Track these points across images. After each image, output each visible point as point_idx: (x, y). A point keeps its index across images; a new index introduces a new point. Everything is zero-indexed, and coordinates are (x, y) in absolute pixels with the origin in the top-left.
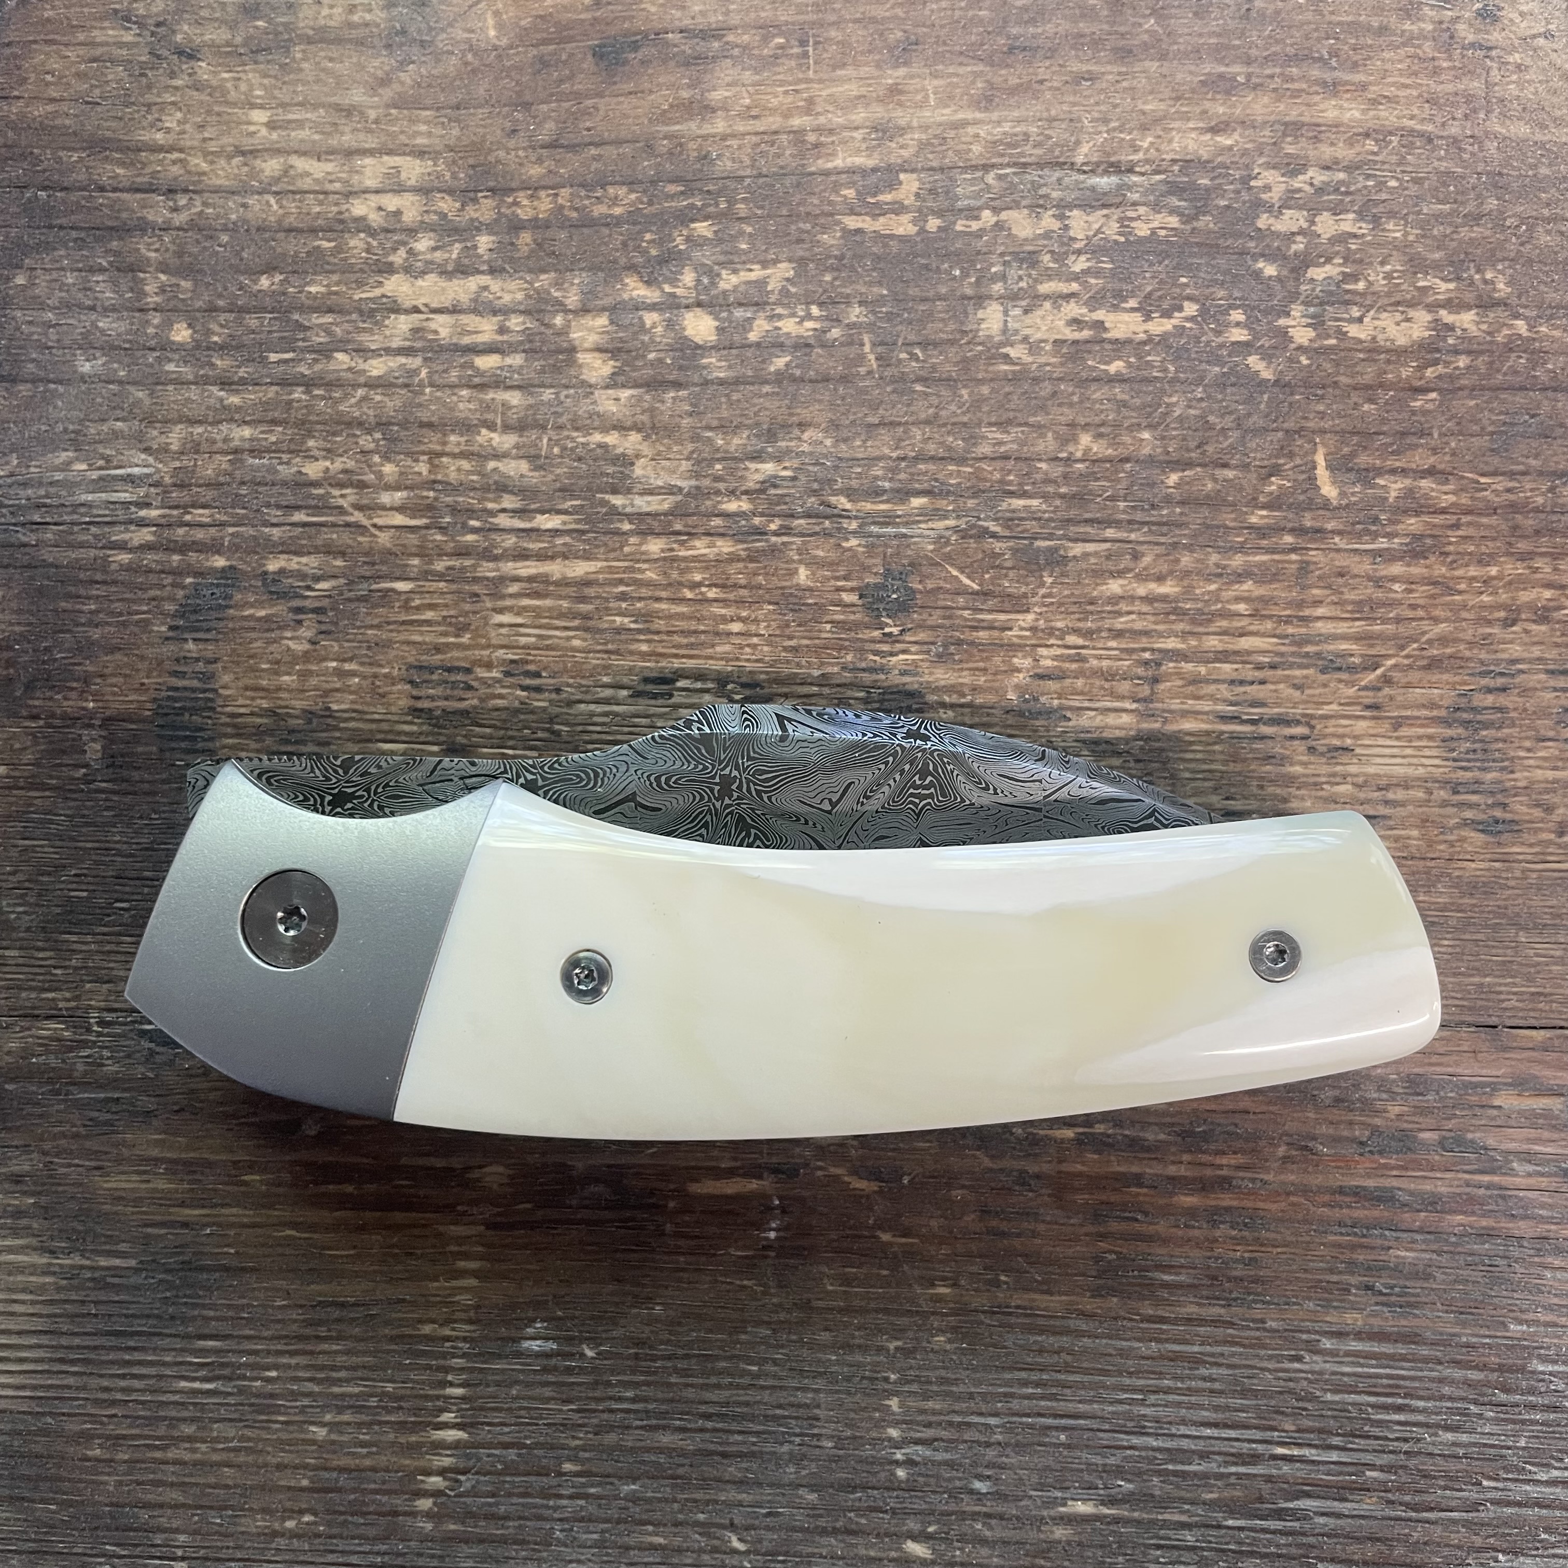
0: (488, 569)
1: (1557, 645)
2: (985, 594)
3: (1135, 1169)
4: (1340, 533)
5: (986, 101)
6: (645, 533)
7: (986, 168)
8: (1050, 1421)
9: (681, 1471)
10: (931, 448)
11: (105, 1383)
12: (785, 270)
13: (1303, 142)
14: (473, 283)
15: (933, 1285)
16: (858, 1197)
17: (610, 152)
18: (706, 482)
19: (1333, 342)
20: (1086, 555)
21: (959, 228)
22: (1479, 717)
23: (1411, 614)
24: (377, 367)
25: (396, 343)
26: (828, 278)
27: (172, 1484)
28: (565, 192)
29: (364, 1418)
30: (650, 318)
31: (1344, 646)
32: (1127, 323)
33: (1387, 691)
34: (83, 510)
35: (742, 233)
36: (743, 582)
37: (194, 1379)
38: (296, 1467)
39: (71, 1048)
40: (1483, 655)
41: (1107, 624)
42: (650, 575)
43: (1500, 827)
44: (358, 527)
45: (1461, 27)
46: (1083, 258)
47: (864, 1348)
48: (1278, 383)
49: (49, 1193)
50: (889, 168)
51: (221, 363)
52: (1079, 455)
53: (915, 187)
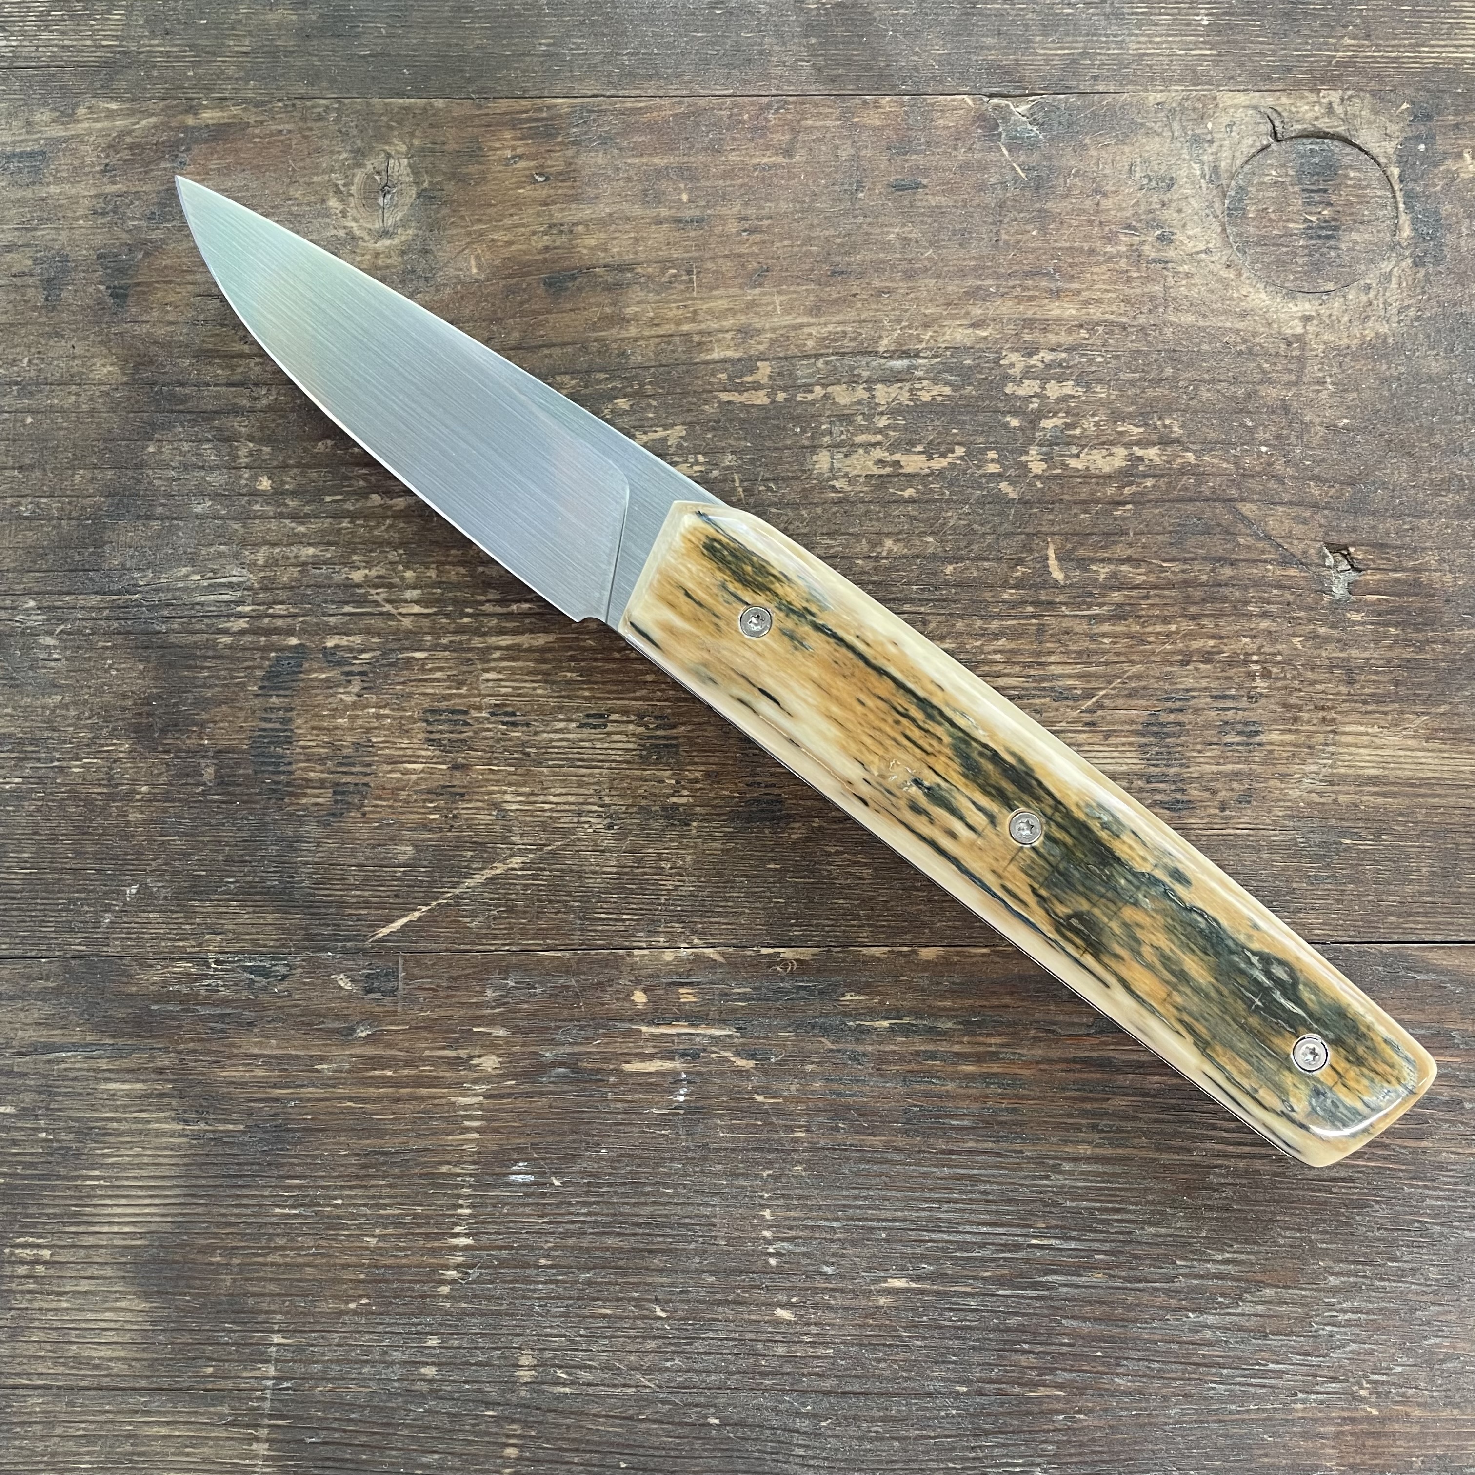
1: (1219, 678)
3: (930, 1047)
4: (1065, 604)
5: (815, 310)
7: (817, 356)
8: (875, 1224)
9: (621, 1263)
11: (223, 1211)
12: (680, 430)
13: (1037, 333)
15: (793, 1131)
16: (740, 1073)
17: (557, 351)
19: (1059, 471)
21: (799, 399)
22: (1164, 730)
23: (1116, 659)
24: (399, 504)
26: (709, 436)
27: (271, 1280)
29: (401, 1231)
31: (1070, 682)
32: (916, 462)
33: (1100, 712)
34: (198, 607)
35: (650, 405)
37: (284, 1207)
38: (356, 1266)
39: (196, 980)
40: (1167, 687)
43: (1180, 806)
44: (389, 616)
45: (1146, 248)
46: (885, 417)
47: (745, 1176)
48: (1021, 501)
49: (183, 1080)
50: (750, 358)
51: (292, 503)
52: (884, 554)
53: (768, 371)
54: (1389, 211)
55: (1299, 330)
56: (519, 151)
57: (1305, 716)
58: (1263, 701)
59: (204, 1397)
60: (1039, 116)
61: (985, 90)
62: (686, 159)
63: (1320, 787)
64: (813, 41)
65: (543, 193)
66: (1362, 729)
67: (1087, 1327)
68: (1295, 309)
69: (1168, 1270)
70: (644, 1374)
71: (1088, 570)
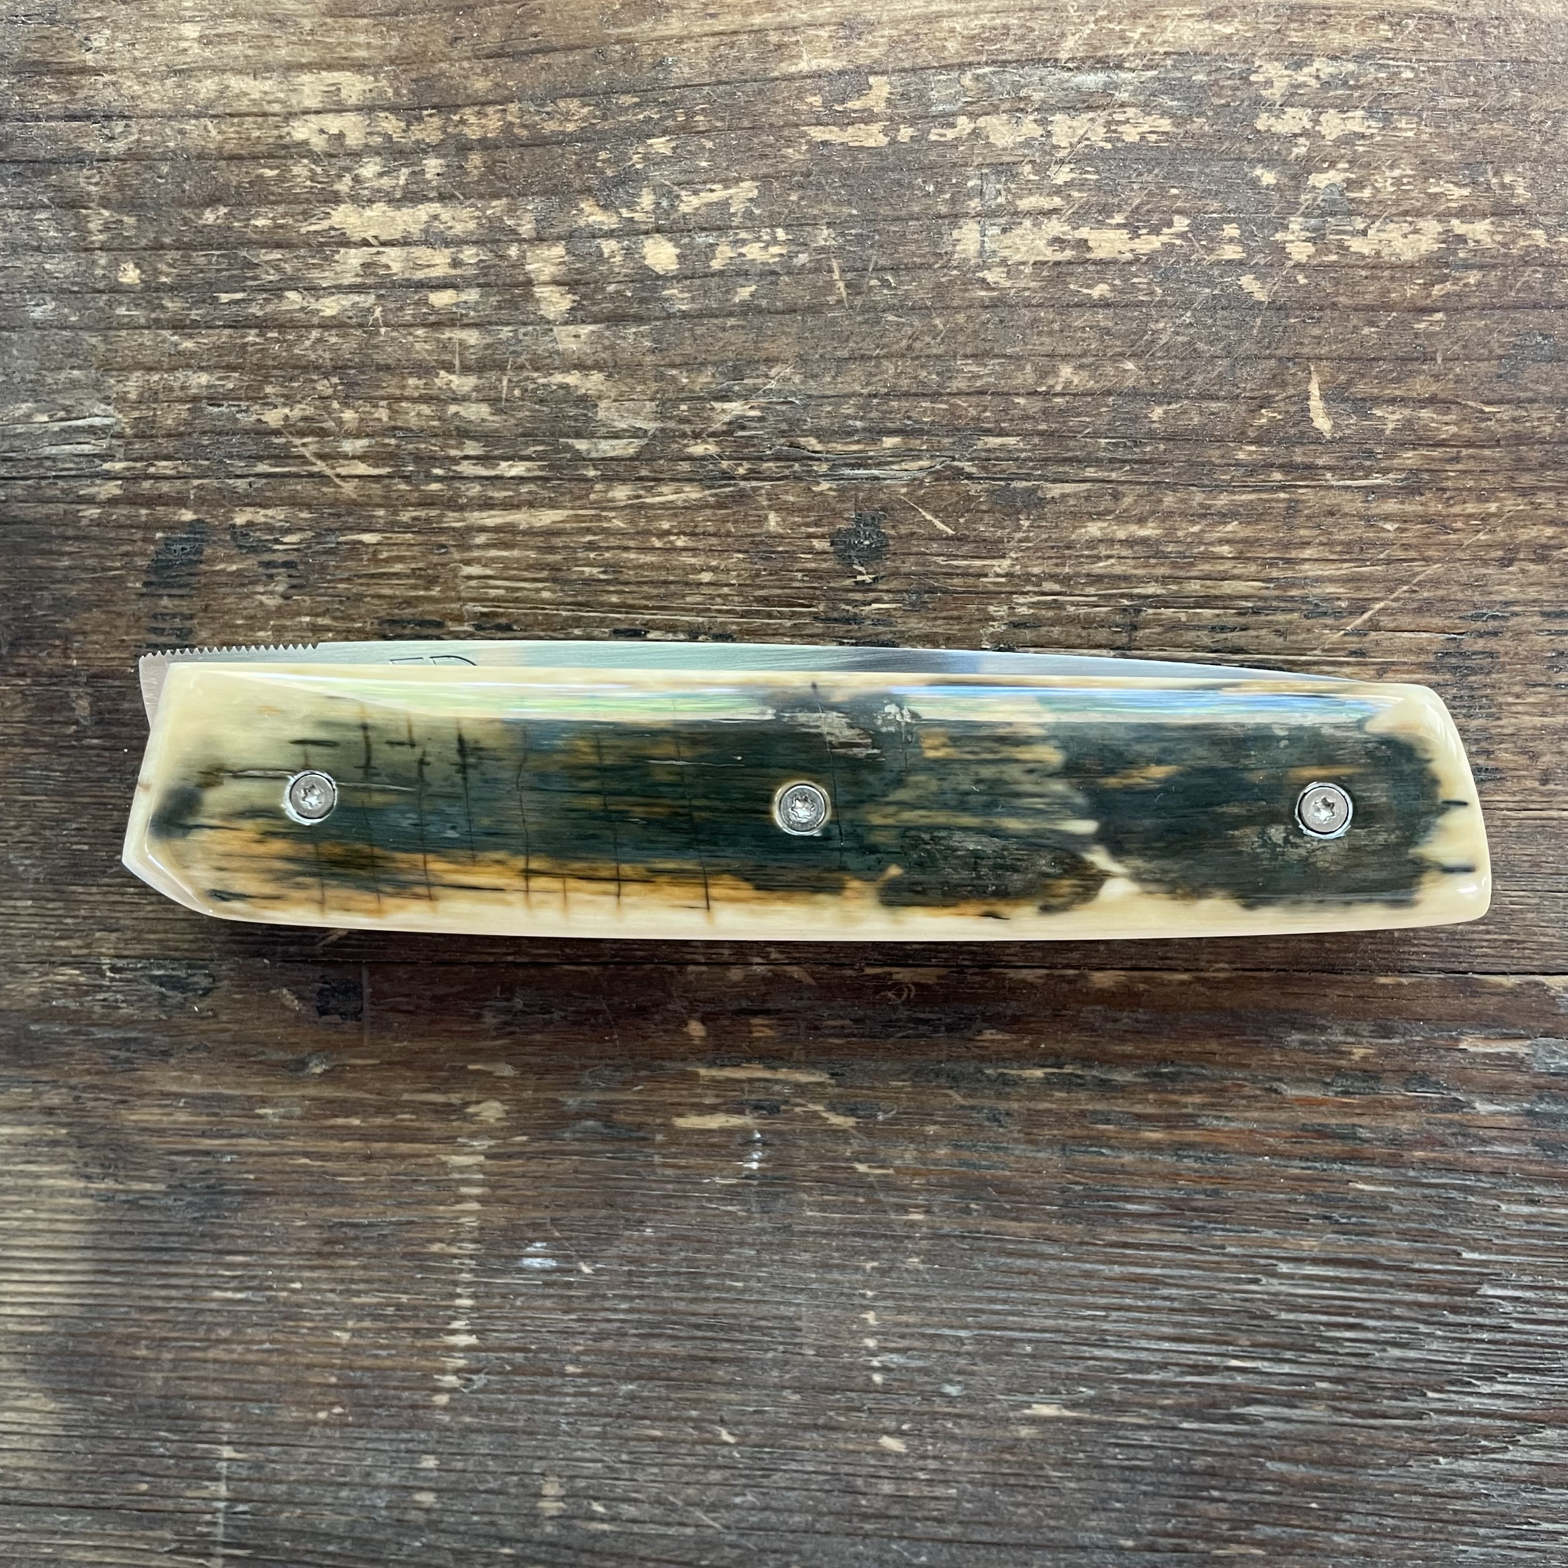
0: (453, 520)
1: (1556, 586)
2: (960, 539)
3: (1101, 1106)
4: (1331, 468)
6: (610, 479)
7: (962, 67)
8: (1017, 1334)
9: (674, 1374)
10: (904, 383)
11: (146, 1292)
12: (749, 189)
13: (1311, 29)
14: (424, 212)
15: (907, 1212)
16: (835, 1132)
17: (559, 59)
18: (672, 424)
19: (1334, 258)
20: (1064, 496)
21: (933, 137)
22: (1468, 663)
23: (1402, 554)
24: (330, 307)
25: (348, 280)
26: (794, 197)
27: (215, 1380)
28: (513, 107)
29: (381, 1324)
30: (608, 246)
31: (1330, 589)
32: (1112, 241)
33: (1373, 635)
34: (48, 463)
35: (702, 148)
36: (711, 529)
37: (226, 1290)
38: (325, 1366)
39: (87, 993)
40: (1477, 598)
41: (1085, 569)
42: (618, 523)
44: (323, 478)
46: (1066, 168)
47: (842, 1268)
48: (1275, 306)
49: (80, 1124)
50: (858, 70)
51: (172, 305)
52: (1059, 388)
53: (885, 91)
59: (139, 1519)
67: (1300, 1471)
69: (1415, 1403)
70: (707, 1512)
71: (1368, 417)
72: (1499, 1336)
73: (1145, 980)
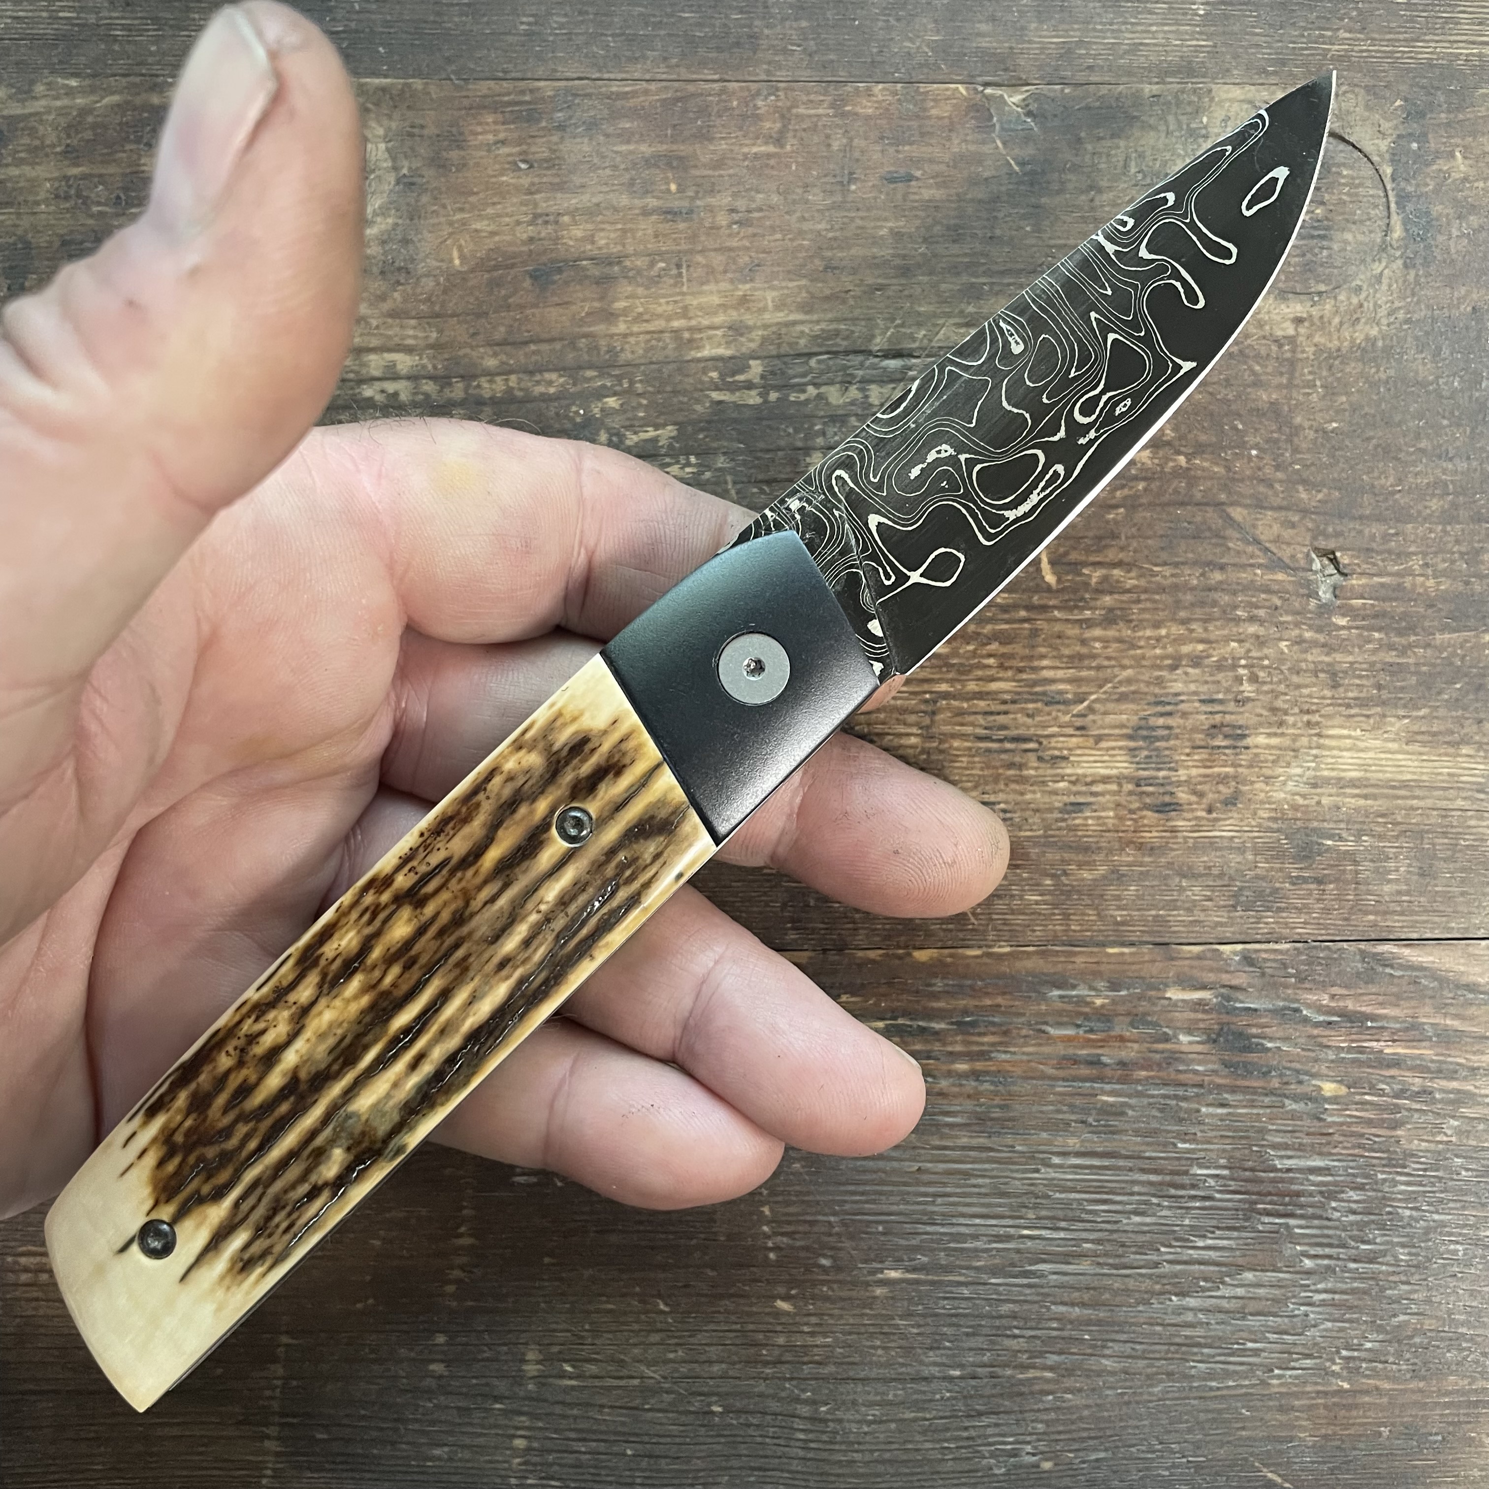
54: (1380, 212)
55: (1291, 332)
56: (502, 136)
57: (1290, 719)
58: (1249, 705)
59: (215, 1397)
60: (1034, 107)
61: (979, 79)
62: (675, 147)
63: (1306, 790)
64: (804, 24)
65: (525, 181)
66: (1345, 732)
67: (1076, 1312)
68: (1287, 310)
70: (648, 1366)
71: (1081, 574)
72: (1207, 1204)
73: (951, 956)
